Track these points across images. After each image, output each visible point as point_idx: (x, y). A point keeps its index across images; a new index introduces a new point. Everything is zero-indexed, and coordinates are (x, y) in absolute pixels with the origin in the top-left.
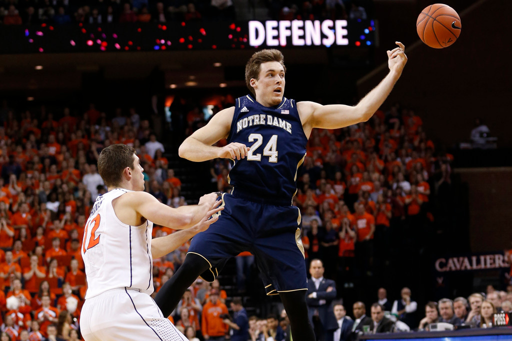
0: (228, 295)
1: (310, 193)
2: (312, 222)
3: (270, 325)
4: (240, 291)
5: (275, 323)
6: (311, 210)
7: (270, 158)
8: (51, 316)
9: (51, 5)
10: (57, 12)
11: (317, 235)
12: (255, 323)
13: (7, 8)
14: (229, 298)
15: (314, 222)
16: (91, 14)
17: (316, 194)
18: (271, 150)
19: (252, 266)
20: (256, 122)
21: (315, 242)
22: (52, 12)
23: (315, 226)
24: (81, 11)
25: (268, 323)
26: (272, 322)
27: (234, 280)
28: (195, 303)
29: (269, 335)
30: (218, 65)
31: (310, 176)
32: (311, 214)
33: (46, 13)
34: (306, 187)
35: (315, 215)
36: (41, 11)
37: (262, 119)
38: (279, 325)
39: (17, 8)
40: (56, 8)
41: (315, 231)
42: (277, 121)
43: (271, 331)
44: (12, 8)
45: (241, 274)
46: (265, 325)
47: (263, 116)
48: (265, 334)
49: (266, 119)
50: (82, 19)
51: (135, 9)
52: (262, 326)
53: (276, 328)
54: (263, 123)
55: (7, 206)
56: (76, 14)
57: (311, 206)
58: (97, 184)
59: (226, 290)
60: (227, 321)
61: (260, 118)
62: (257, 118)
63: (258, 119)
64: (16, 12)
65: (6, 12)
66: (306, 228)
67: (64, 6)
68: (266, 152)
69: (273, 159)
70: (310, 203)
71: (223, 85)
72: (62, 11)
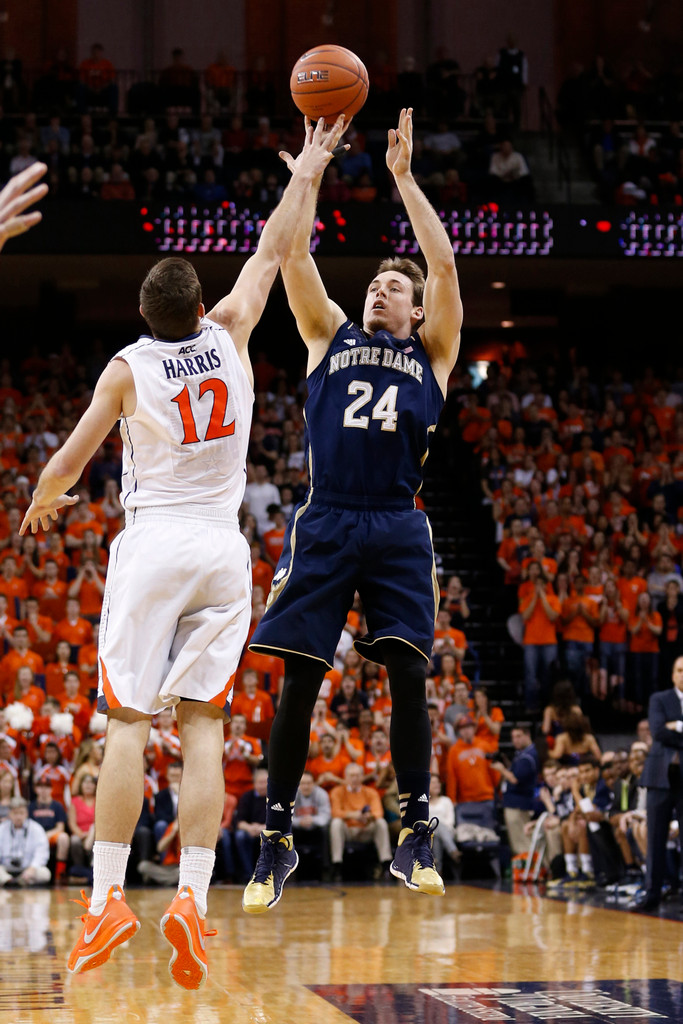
0: (507, 718)
1: (665, 531)
2: (667, 585)
3: (583, 776)
4: (529, 712)
5: (594, 773)
6: (665, 562)
7: (384, 424)
8: (174, 746)
9: (190, 165)
10: (201, 178)
11: (676, 608)
12: (554, 774)
13: (108, 169)
14: (509, 724)
15: (672, 585)
16: (264, 184)
17: (676, 532)
18: (385, 409)
19: (553, 663)
20: (364, 360)
21: (672, 623)
22: (192, 178)
23: (673, 593)
24: (244, 178)
25: (581, 772)
26: (587, 771)
27: (520, 690)
28: (445, 732)
29: (583, 795)
30: (498, 285)
31: (667, 499)
32: (666, 571)
33: (180, 180)
34: (658, 519)
35: (675, 572)
36: (171, 176)
37: (374, 356)
38: (601, 777)
39: (126, 169)
40: (200, 172)
41: (672, 603)
42: (400, 361)
43: (587, 787)
44: (118, 168)
45: (532, 680)
46: (574, 776)
47: (377, 350)
48: (575, 793)
49: (381, 357)
50: (248, 193)
51: (347, 177)
52: (569, 778)
53: (594, 783)
54: (375, 362)
55: (99, 539)
56: (236, 184)
57: (665, 555)
58: (269, 502)
59: (504, 709)
60: (498, 766)
61: (371, 353)
62: (366, 352)
63: (368, 356)
64: (125, 176)
65: (106, 177)
66: (657, 596)
67: (215, 168)
68: (377, 413)
69: (389, 426)
70: (665, 549)
71: (506, 324)
72: (211, 176)
